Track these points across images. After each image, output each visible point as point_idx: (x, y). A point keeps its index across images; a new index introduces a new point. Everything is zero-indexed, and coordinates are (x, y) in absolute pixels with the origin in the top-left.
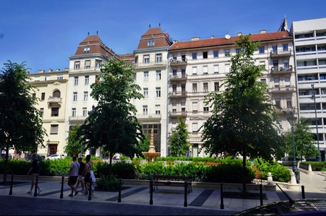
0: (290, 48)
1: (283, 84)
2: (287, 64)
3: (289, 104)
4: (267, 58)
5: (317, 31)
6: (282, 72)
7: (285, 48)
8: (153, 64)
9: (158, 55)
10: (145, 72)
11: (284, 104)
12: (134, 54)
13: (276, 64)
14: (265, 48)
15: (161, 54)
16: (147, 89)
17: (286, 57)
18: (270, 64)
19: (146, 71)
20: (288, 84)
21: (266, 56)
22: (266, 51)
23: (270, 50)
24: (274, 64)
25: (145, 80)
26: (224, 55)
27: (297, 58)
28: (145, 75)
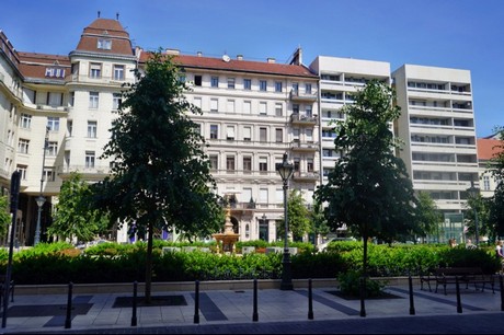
0: (314, 90)
1: (304, 138)
2: (310, 112)
3: (311, 166)
4: (286, 100)
5: (346, 74)
6: (303, 122)
7: (308, 89)
8: (108, 82)
9: (116, 66)
10: (91, 93)
11: (304, 165)
12: (70, 58)
13: (296, 110)
14: (284, 85)
15: (122, 66)
16: (95, 123)
17: (309, 103)
18: (288, 108)
19: (94, 92)
20: (310, 139)
21: (284, 96)
22: (284, 90)
23: (289, 88)
24: (294, 110)
25: (91, 107)
26: (226, 85)
27: (323, 106)
28: (91, 98)
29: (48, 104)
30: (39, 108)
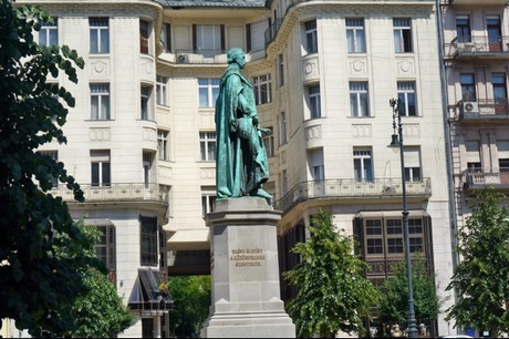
19: (356, 17)
28: (350, 32)
29: (195, 50)
30: (181, 60)
